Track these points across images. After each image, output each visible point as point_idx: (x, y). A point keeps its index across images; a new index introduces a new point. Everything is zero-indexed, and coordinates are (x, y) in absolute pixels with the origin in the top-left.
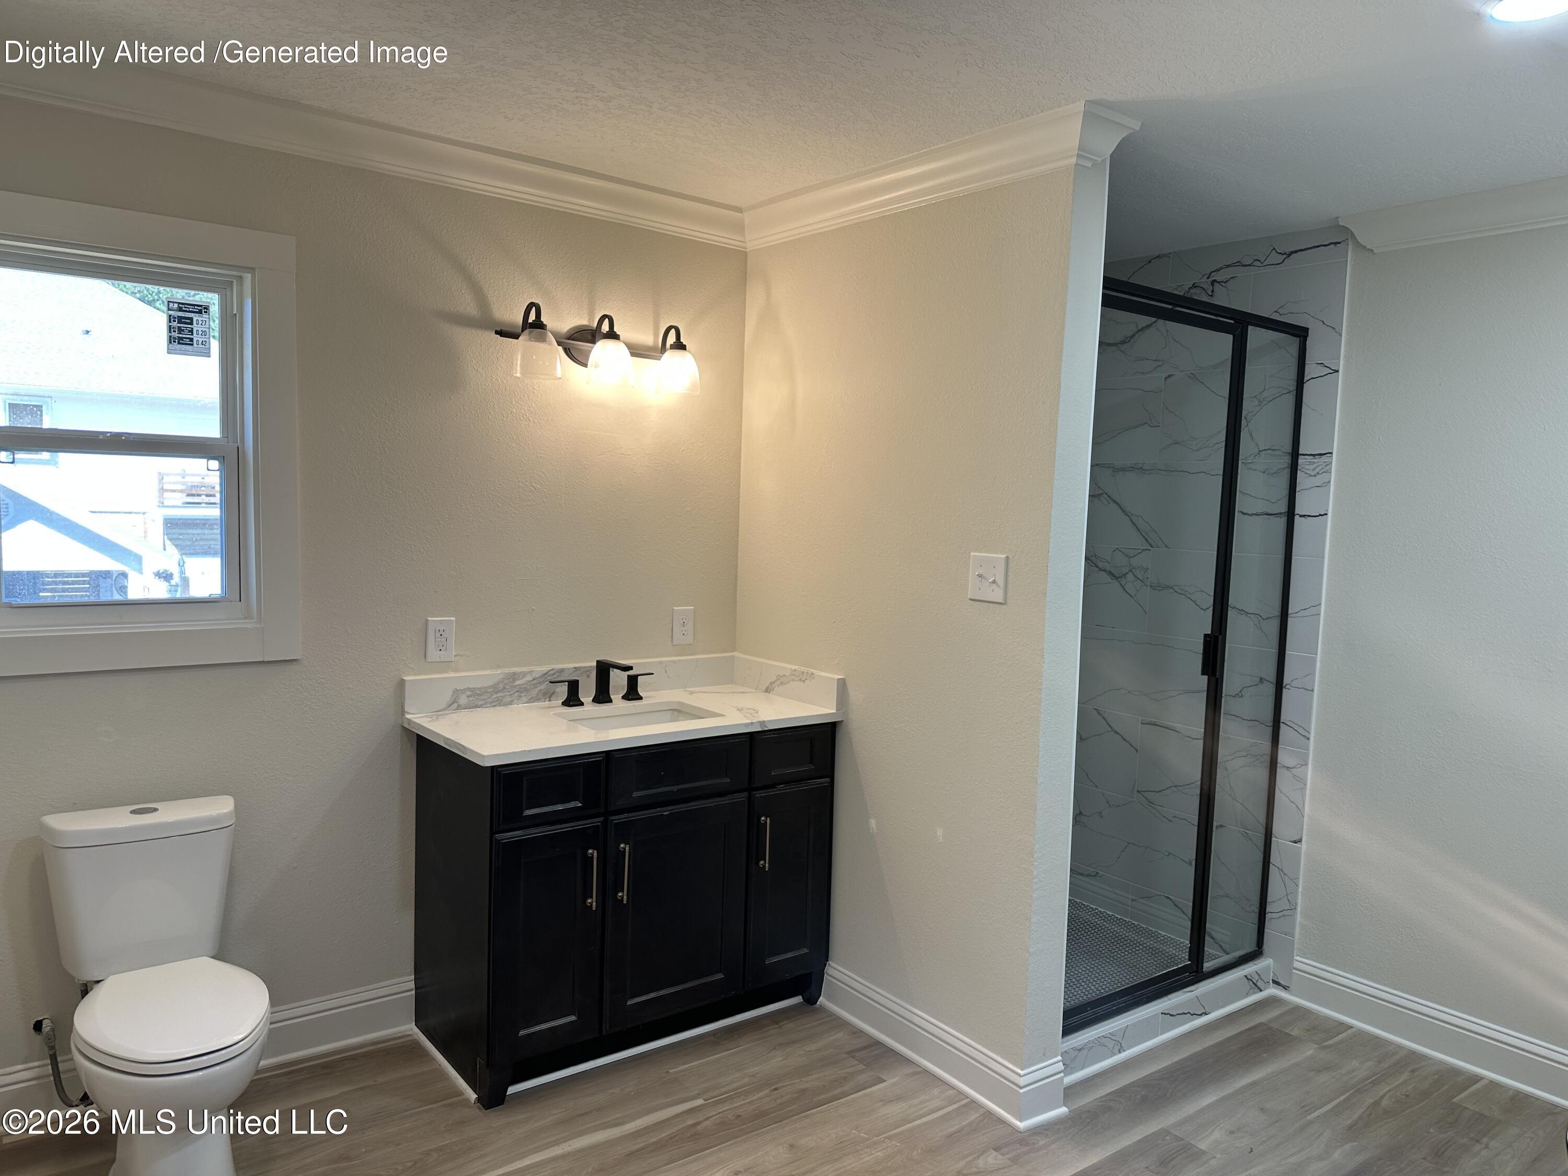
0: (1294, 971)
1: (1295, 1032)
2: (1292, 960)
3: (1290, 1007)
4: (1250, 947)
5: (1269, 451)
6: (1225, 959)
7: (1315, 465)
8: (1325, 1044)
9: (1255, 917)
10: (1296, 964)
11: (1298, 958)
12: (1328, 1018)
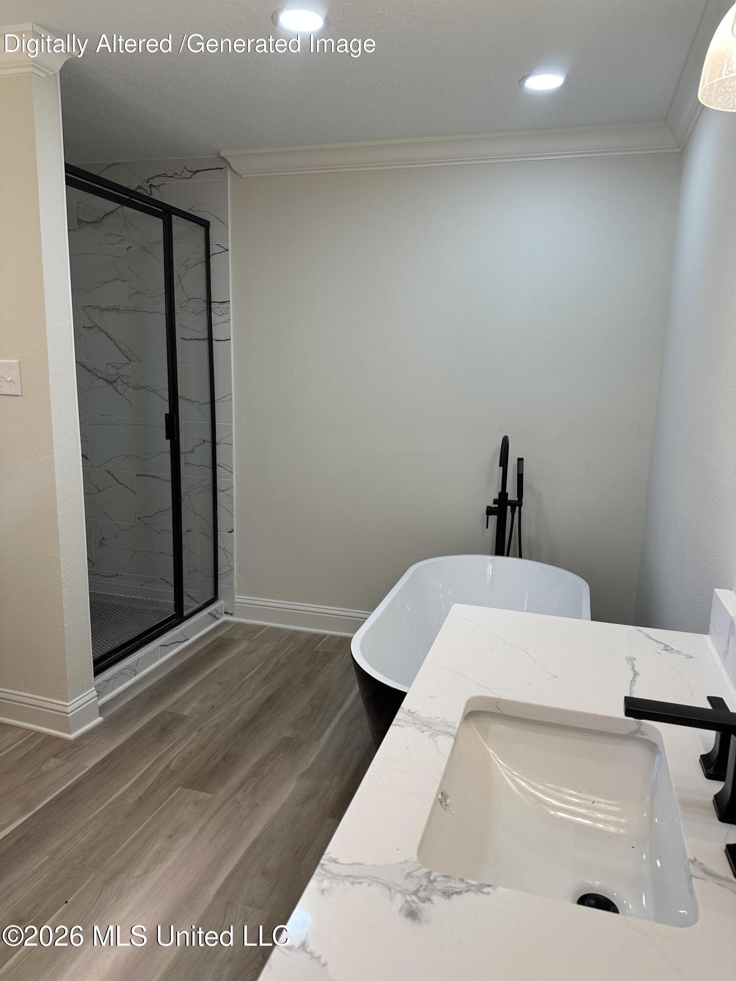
0: (236, 604)
1: (237, 637)
2: (233, 598)
3: (234, 624)
4: (210, 597)
5: (194, 300)
6: (197, 606)
7: (221, 309)
8: (253, 638)
9: (212, 579)
10: (236, 600)
11: (237, 596)
12: (254, 625)
